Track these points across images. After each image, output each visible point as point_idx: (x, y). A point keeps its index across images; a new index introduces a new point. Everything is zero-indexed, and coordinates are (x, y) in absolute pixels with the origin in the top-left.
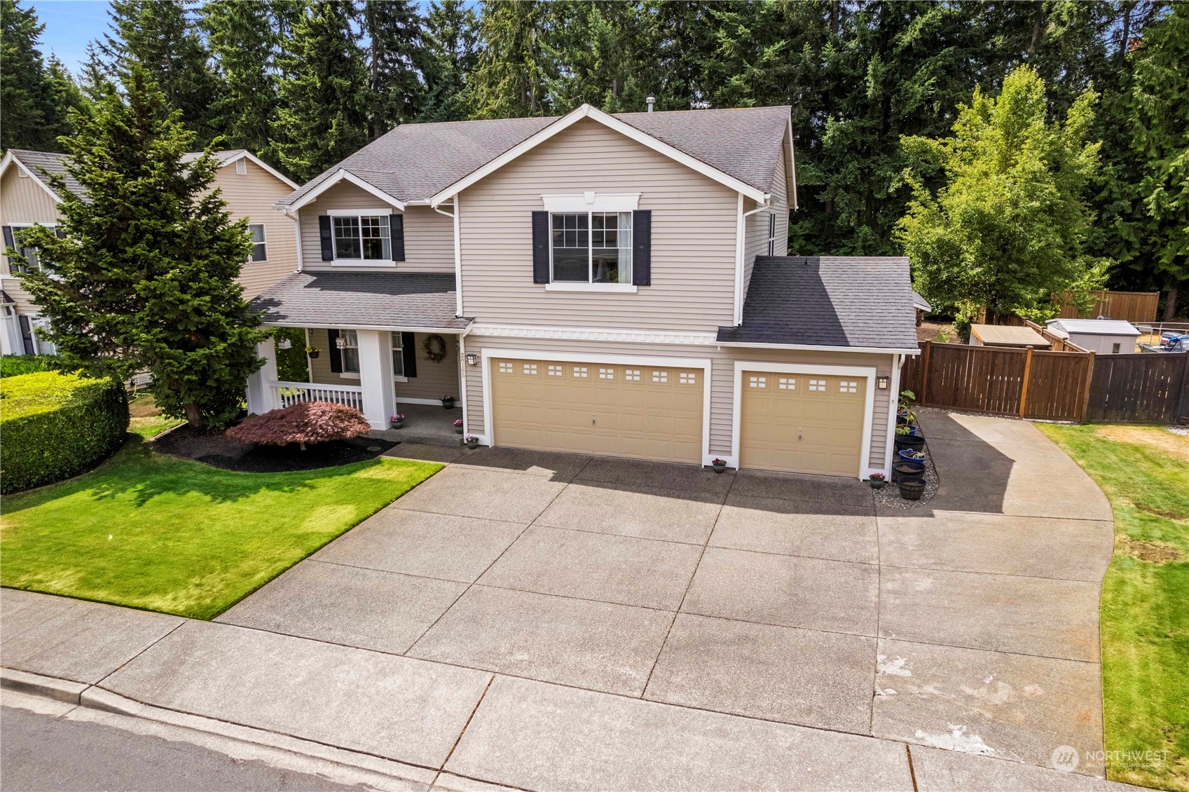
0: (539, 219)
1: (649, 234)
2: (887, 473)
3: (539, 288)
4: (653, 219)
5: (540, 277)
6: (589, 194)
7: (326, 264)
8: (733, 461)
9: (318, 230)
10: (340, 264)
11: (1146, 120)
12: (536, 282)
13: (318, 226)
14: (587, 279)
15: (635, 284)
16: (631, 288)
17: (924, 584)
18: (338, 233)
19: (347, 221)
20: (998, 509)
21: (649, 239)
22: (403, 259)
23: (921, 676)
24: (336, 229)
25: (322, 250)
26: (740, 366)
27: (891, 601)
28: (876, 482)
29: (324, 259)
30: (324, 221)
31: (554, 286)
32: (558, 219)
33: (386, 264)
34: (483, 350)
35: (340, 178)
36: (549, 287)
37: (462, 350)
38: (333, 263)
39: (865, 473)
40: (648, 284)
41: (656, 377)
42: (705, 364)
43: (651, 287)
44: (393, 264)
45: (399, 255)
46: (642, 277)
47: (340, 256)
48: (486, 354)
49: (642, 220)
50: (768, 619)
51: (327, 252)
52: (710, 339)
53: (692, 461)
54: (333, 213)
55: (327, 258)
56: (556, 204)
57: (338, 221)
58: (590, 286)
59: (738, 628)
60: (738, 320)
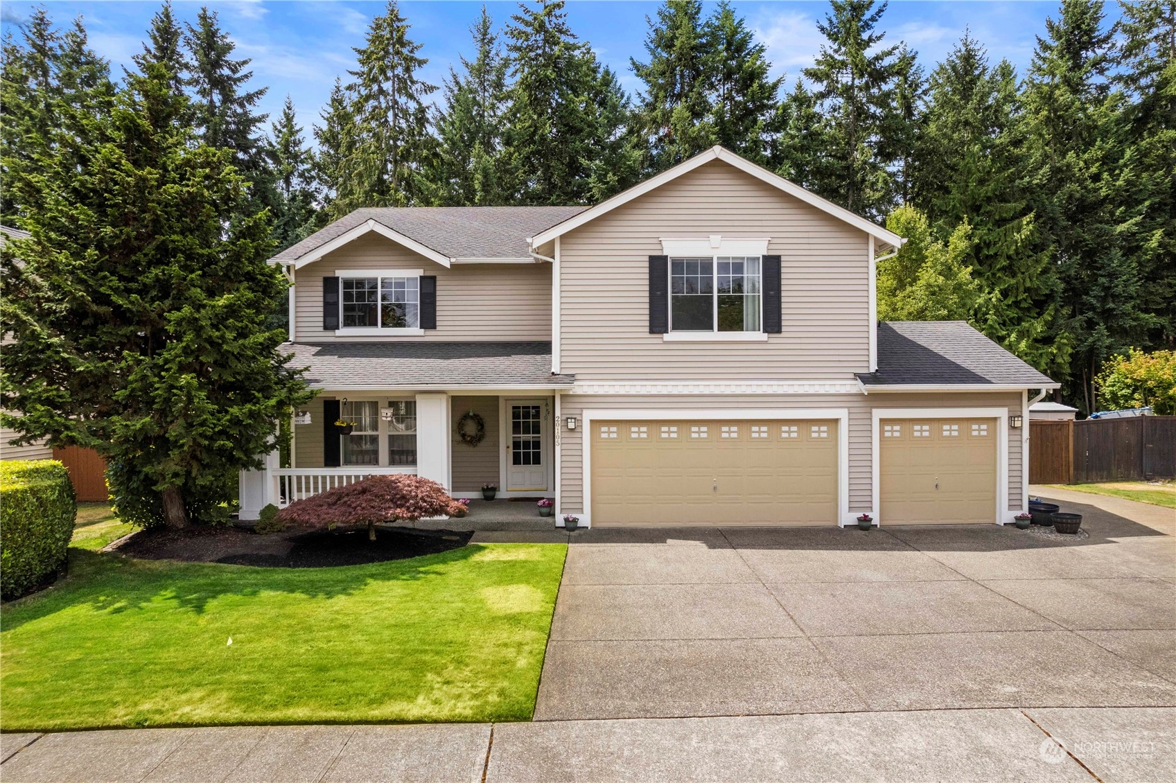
0: (657, 264)
1: (779, 279)
3: (656, 339)
4: (783, 264)
5: (657, 325)
6: (715, 239)
7: (329, 333)
8: (875, 516)
9: (322, 294)
10: (348, 333)
12: (651, 332)
13: (321, 289)
14: (711, 328)
15: (765, 331)
16: (762, 336)
18: (348, 296)
19: (360, 283)
21: (779, 285)
22: (434, 327)
24: (345, 293)
25: (325, 316)
26: (879, 414)
28: (1024, 522)
29: (326, 328)
30: (330, 284)
31: (672, 336)
32: (678, 264)
33: (413, 331)
34: (585, 413)
35: (368, 230)
36: (667, 337)
37: (558, 413)
38: (338, 333)
39: (1006, 516)
40: (779, 331)
41: (786, 432)
42: (842, 414)
43: (782, 335)
44: (422, 332)
45: (429, 321)
46: (773, 324)
47: (346, 324)
48: (588, 415)
49: (772, 265)
51: (331, 320)
52: (851, 386)
53: (829, 523)
54: (342, 274)
55: (330, 325)
56: (676, 248)
57: (348, 284)
58: (715, 335)
60: (873, 367)
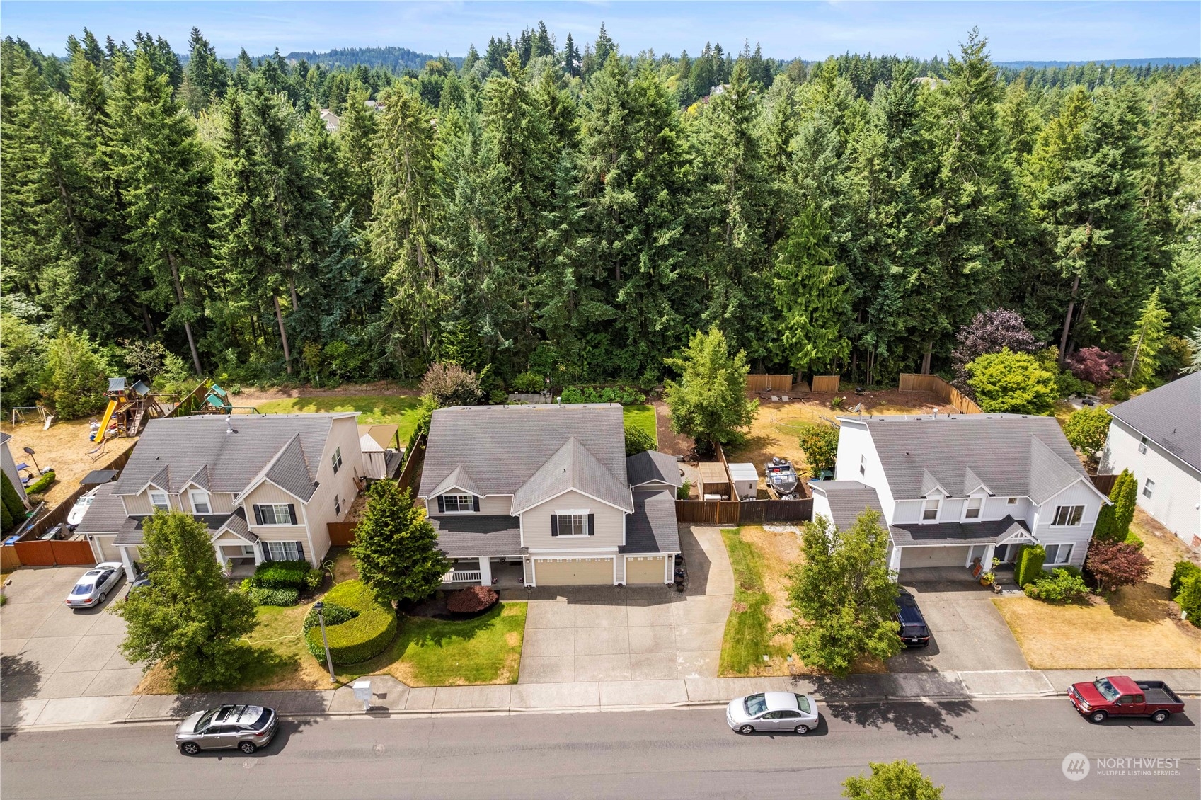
0: (554, 517)
1: (593, 520)
2: (672, 582)
3: (554, 537)
4: (595, 517)
5: (554, 533)
6: (571, 510)
7: (442, 513)
8: (624, 583)
9: (437, 501)
10: (447, 513)
11: (780, 293)
12: (553, 535)
14: (571, 534)
15: (589, 534)
16: (587, 536)
17: (686, 631)
18: (447, 501)
19: (450, 498)
20: (703, 593)
21: (593, 522)
22: (479, 511)
23: (686, 662)
25: (439, 507)
26: (626, 556)
27: (679, 639)
28: (669, 585)
29: (440, 512)
30: (439, 497)
31: (559, 537)
32: (560, 517)
33: (472, 513)
35: (453, 487)
36: (557, 537)
38: (445, 513)
39: (666, 582)
41: (596, 561)
42: (614, 557)
43: (595, 536)
44: (475, 513)
45: (477, 509)
46: (591, 532)
47: (448, 510)
48: (533, 558)
49: (591, 517)
50: (650, 651)
52: (617, 549)
53: (609, 583)
54: (444, 495)
55: (442, 510)
56: (559, 512)
57: (446, 497)
58: (573, 536)
59: (645, 656)
60: (624, 544)
